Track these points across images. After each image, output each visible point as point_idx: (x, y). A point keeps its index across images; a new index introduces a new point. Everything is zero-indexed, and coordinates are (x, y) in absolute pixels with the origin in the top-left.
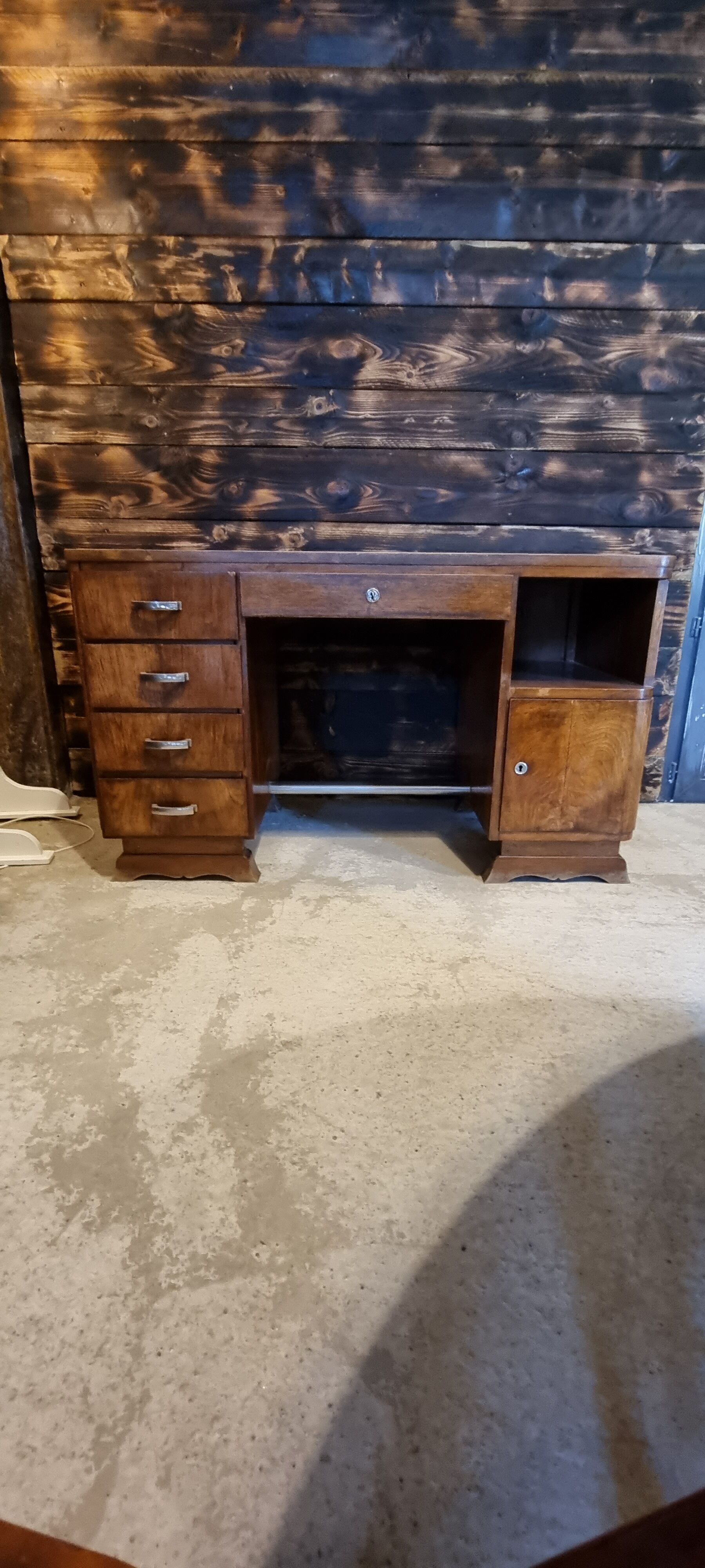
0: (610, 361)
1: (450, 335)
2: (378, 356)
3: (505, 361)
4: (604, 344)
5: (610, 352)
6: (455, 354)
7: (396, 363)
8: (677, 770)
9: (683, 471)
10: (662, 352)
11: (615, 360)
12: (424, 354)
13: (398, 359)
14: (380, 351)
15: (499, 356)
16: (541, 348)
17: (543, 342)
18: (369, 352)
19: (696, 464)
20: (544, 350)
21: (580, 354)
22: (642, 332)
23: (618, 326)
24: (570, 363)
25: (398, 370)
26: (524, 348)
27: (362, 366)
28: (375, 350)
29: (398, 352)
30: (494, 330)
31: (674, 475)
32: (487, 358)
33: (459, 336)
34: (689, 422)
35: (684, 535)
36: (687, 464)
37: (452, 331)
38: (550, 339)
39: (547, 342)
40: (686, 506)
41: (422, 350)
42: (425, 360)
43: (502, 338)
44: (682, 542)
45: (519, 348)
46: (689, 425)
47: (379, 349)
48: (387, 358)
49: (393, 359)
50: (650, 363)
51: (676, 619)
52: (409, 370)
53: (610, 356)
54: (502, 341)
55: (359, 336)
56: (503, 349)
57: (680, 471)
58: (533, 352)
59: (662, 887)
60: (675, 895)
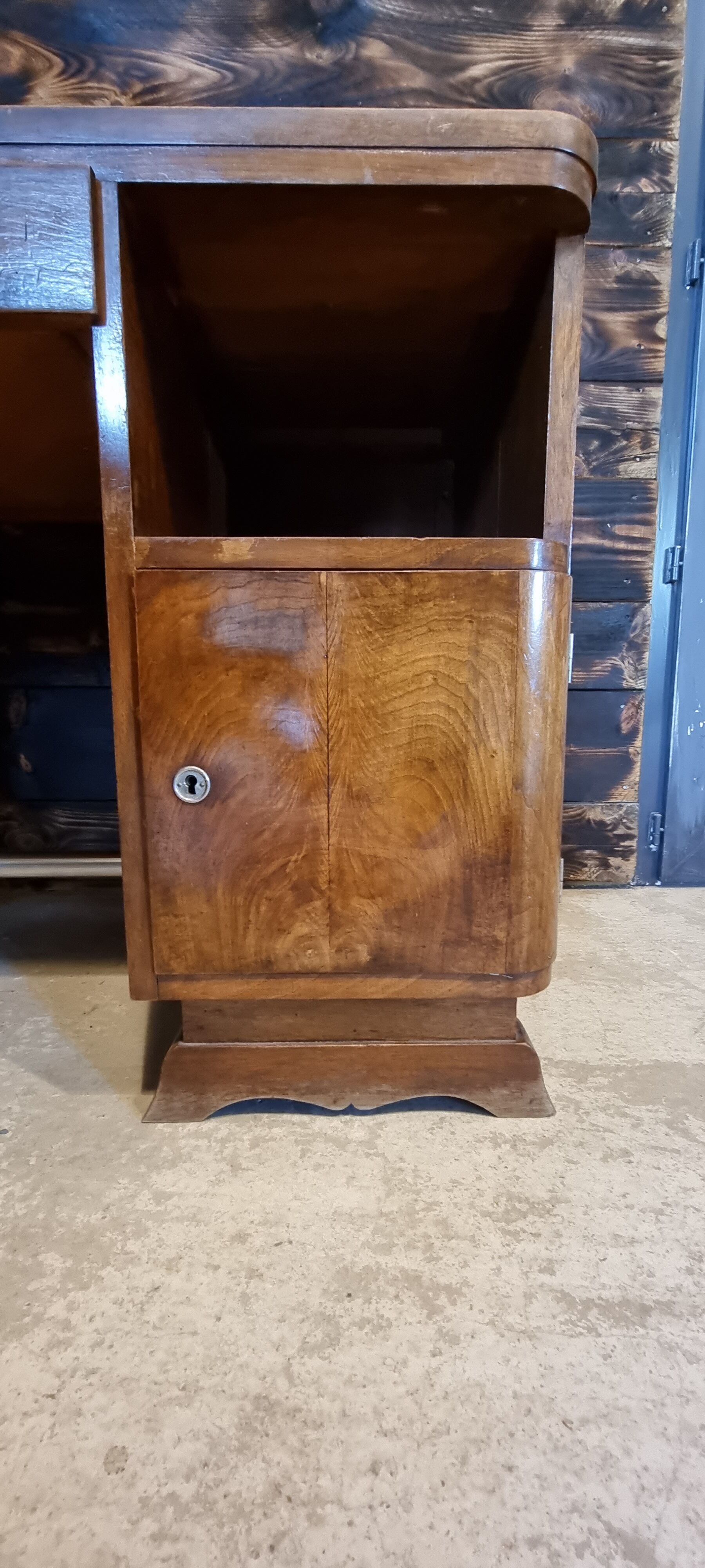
0: (476, 80)
1: (184, 35)
2: (56, 70)
3: (287, 80)
4: (462, 48)
5: (474, 63)
6: (196, 68)
7: (90, 84)
8: (662, 826)
9: (622, 279)
10: (568, 63)
11: (486, 77)
12: (140, 68)
13: (95, 76)
14: (59, 63)
15: (276, 72)
16: (350, 56)
17: (353, 46)
18: (38, 64)
19: (645, 266)
20: (356, 58)
21: (423, 68)
22: (528, 28)
23: (486, 18)
24: (404, 84)
25: (94, 97)
26: (319, 57)
27: (29, 90)
28: (49, 60)
29: (91, 65)
30: (262, 24)
31: (608, 286)
32: (254, 73)
33: (202, 36)
34: (627, 190)
35: (636, 395)
36: (630, 267)
37: (186, 28)
38: (364, 39)
39: (360, 45)
40: (634, 343)
41: (135, 60)
42: (141, 79)
43: (279, 39)
44: (634, 407)
45: (310, 56)
46: (628, 196)
47: (57, 60)
48: (73, 76)
49: (84, 76)
50: (550, 83)
51: (635, 547)
52: (114, 98)
53: (476, 71)
54: (279, 44)
55: (19, 36)
56: (282, 59)
57: (619, 279)
58: (337, 63)
59: (642, 1111)
60: (680, 1142)
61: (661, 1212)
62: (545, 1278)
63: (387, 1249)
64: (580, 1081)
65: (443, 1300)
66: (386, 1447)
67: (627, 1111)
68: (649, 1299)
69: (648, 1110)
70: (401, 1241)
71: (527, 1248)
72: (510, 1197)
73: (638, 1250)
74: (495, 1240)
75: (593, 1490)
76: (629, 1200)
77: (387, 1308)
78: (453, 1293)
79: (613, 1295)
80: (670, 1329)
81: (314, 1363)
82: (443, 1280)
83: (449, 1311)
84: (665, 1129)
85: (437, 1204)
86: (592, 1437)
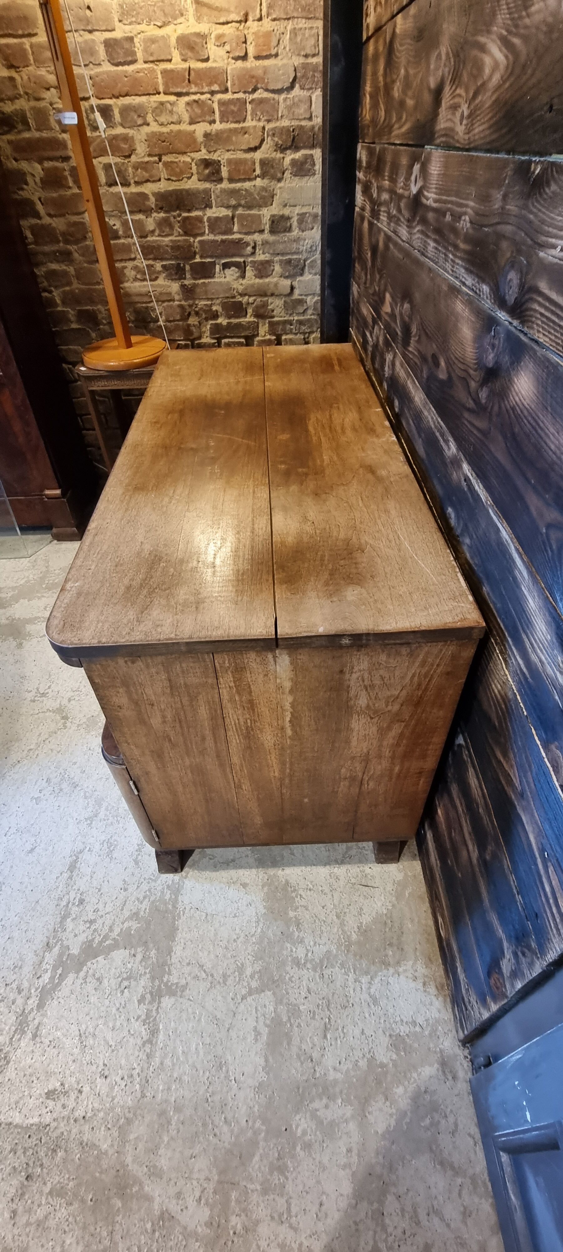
59: (146, 904)
60: (127, 913)
61: (99, 890)
62: (88, 848)
63: (107, 809)
64: (168, 887)
65: (89, 822)
66: (62, 809)
67: (147, 900)
68: (75, 874)
69: (146, 909)
70: (108, 813)
71: (97, 847)
72: (116, 845)
73: (89, 878)
74: (103, 838)
75: (42, 845)
76: (106, 882)
77: (89, 810)
78: (90, 825)
79: (78, 865)
80: (66, 875)
81: (82, 794)
82: (94, 822)
83: (86, 823)
84: (134, 911)
85: (119, 823)
86: (51, 848)
